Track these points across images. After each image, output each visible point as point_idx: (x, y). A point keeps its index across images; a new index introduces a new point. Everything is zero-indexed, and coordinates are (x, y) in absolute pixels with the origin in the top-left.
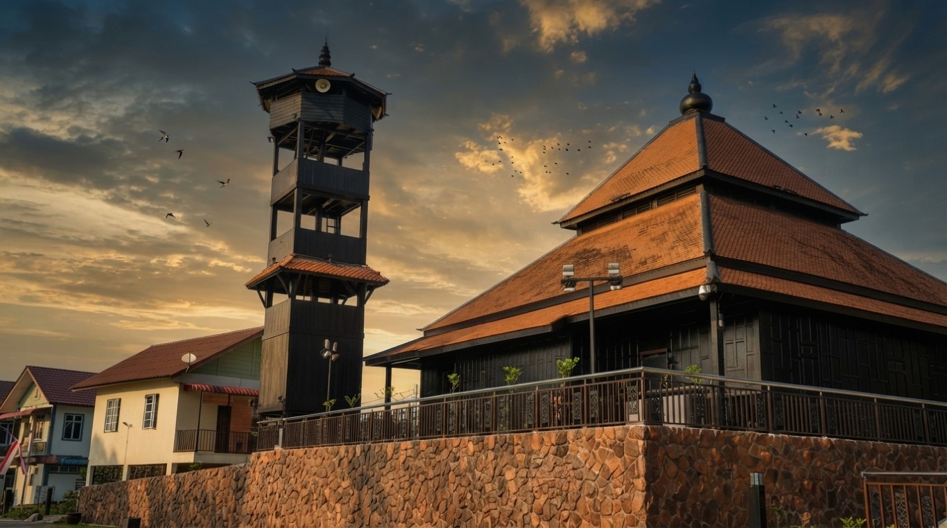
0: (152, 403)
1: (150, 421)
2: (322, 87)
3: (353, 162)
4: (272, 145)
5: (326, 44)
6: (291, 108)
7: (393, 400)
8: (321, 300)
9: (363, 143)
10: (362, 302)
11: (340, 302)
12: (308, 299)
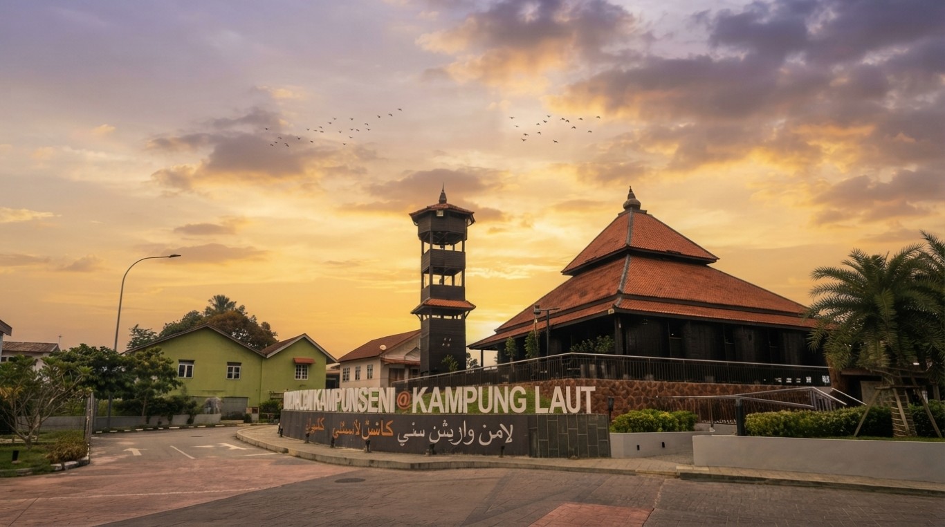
0: (370, 370)
1: (370, 377)
2: (440, 214)
3: (458, 247)
4: (420, 241)
5: (443, 190)
6: (429, 224)
7: (484, 366)
8: (446, 317)
9: (462, 237)
10: (464, 317)
11: (455, 317)
12: (439, 317)
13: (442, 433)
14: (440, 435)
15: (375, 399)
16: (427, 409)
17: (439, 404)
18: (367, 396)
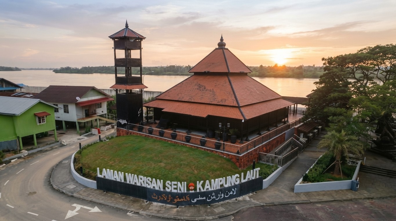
0: (66, 108)
1: (66, 111)
10: (141, 92)
13: (213, 197)
14: (212, 198)
15: (176, 187)
16: (204, 189)
17: (209, 187)
18: (171, 185)
